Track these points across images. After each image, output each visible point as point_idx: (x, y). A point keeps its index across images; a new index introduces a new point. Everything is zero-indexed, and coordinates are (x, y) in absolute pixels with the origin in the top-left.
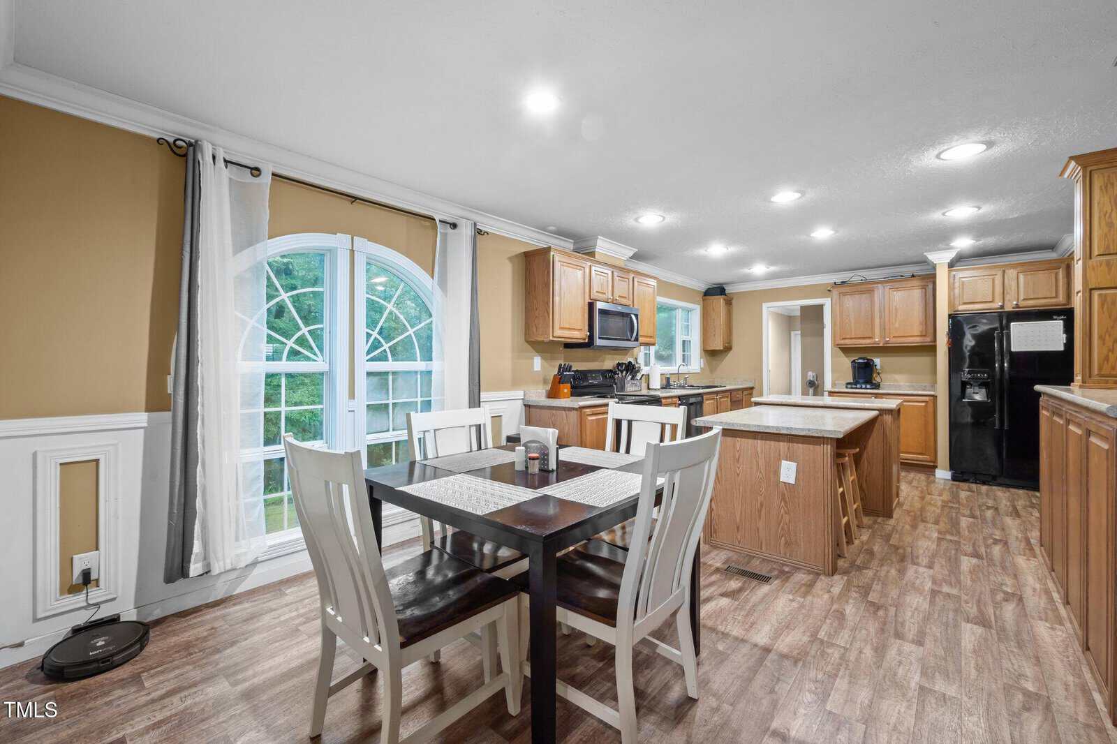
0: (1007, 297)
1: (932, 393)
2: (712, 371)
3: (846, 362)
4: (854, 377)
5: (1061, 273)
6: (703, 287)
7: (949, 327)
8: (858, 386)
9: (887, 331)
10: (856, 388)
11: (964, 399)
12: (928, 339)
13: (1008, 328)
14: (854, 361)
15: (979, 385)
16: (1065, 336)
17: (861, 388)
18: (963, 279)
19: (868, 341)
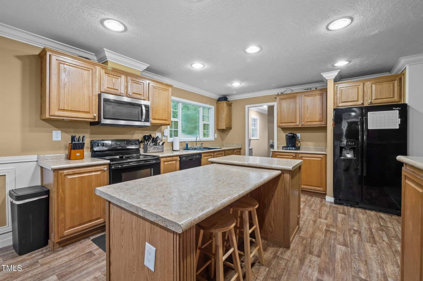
0: (366, 98)
1: (325, 153)
2: (223, 140)
3: (283, 135)
4: (287, 144)
5: (396, 83)
6: (217, 97)
7: (334, 115)
8: (288, 148)
9: (303, 120)
10: (287, 149)
11: (341, 157)
12: (323, 123)
13: (366, 115)
14: (287, 135)
15: (350, 149)
16: (399, 120)
17: (290, 149)
18: (342, 89)
19: (293, 124)
